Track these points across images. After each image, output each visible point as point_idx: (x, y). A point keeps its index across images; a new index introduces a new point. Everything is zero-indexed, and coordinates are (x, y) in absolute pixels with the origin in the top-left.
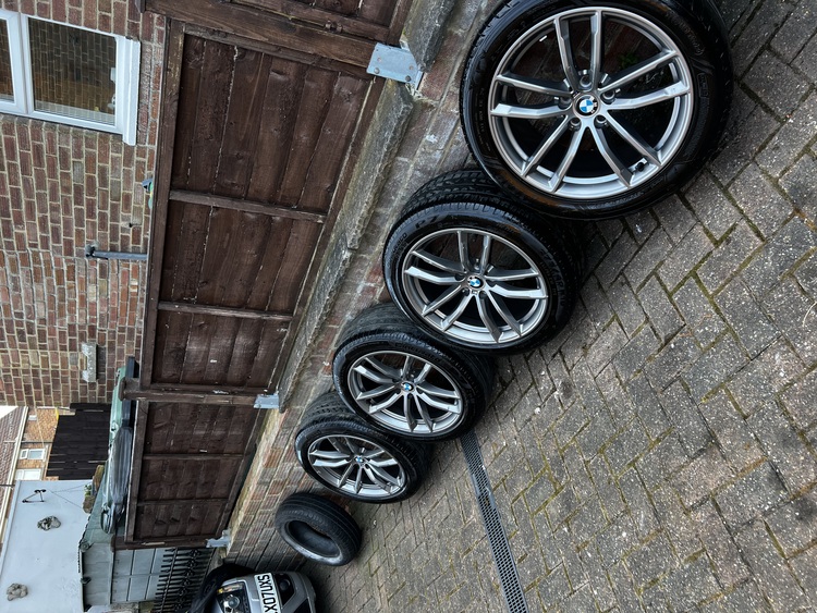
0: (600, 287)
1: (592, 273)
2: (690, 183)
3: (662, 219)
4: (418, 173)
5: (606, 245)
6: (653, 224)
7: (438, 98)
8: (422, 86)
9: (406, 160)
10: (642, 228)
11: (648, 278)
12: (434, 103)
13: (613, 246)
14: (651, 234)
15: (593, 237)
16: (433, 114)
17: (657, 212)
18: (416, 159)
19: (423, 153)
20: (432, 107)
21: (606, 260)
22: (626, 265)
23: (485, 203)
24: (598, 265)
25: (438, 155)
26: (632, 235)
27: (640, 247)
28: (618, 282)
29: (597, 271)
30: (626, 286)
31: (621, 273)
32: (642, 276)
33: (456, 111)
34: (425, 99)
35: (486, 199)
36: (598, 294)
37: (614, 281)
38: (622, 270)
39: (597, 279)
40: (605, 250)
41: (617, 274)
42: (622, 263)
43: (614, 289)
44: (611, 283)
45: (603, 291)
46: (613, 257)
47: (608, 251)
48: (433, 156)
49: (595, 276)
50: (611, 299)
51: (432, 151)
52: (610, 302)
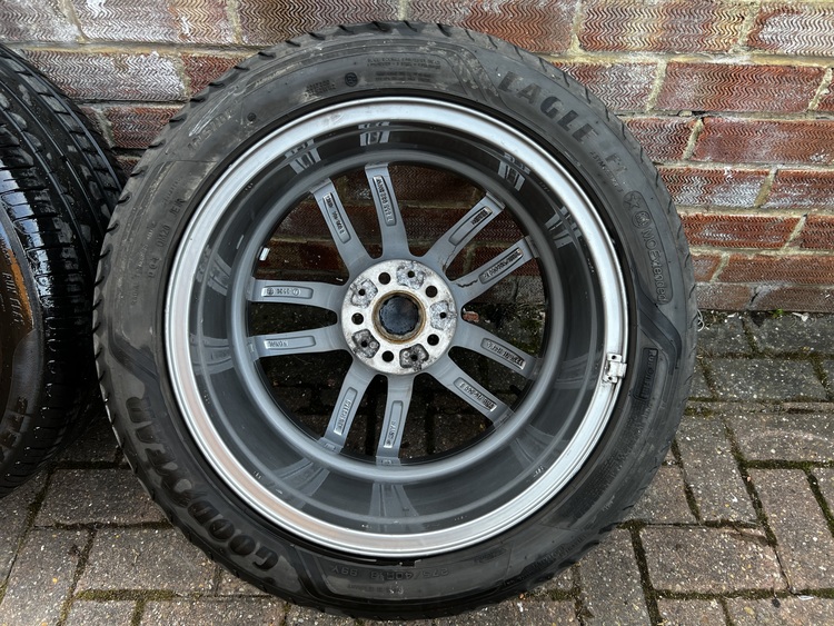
0: (36, 507)
1: (50, 468)
11: (121, 595)
21: (95, 476)
22: (114, 526)
23: (39, 214)
24: (72, 466)
25: (66, 33)
28: (69, 536)
30: (74, 561)
31: (91, 529)
32: (117, 577)
35: (50, 209)
36: (18, 514)
37: (67, 528)
38: (100, 526)
39: (46, 488)
40: (111, 458)
41: (85, 521)
42: (112, 514)
43: (51, 540)
44: (58, 525)
45: (31, 521)
46: (111, 484)
47: (115, 465)
48: (56, 22)
49: (48, 479)
50: (27, 551)
51: (65, 12)
52: (20, 556)
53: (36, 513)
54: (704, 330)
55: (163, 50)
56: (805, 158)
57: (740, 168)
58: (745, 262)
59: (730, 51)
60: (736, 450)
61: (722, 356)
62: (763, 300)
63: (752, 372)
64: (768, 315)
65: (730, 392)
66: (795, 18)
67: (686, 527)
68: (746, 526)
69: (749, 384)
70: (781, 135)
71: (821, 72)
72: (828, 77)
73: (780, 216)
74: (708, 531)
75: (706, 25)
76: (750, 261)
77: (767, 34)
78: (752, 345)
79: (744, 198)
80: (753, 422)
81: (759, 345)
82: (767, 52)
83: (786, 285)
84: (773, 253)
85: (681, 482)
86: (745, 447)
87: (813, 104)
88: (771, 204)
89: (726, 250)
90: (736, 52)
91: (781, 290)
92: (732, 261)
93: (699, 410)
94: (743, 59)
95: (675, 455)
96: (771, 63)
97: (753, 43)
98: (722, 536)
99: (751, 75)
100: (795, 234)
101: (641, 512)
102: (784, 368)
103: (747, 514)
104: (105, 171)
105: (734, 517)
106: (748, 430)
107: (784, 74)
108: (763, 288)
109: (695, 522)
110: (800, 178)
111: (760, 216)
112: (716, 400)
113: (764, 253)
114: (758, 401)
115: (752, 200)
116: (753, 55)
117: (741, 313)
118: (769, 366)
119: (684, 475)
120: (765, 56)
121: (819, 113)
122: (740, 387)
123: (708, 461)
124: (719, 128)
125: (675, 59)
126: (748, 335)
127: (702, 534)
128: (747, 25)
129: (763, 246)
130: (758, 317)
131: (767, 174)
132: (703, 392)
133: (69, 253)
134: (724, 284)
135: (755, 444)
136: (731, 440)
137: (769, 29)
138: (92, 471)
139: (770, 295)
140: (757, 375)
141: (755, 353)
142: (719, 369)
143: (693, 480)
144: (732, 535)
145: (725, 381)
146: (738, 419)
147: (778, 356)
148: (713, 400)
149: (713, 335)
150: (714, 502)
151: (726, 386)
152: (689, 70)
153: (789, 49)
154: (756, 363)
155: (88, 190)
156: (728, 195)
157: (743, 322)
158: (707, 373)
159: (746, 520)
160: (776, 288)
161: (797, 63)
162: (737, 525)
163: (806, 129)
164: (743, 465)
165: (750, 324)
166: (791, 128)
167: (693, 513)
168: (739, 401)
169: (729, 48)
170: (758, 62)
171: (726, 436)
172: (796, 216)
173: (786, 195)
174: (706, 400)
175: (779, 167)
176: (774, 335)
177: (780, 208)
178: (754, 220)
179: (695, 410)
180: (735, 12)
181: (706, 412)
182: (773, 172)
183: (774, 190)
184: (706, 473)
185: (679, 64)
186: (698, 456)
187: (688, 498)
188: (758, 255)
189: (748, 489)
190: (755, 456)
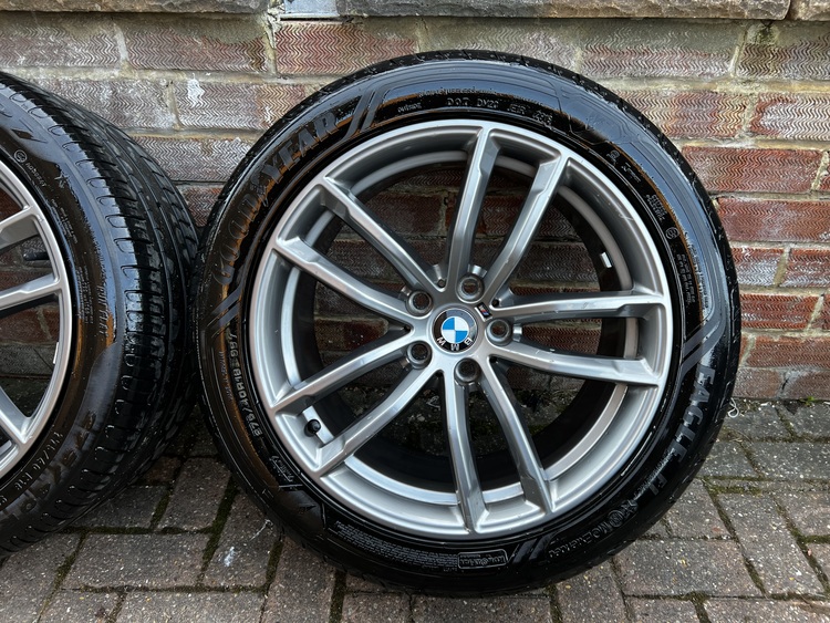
0: (65, 570)
1: (83, 532)
2: (370, 586)
3: (278, 586)
4: (106, 94)
5: (157, 518)
6: (258, 578)
7: (283, 69)
8: (295, 24)
9: (124, 55)
10: (236, 563)
12: (269, 64)
13: (164, 531)
14: (237, 589)
15: (155, 483)
16: (244, 73)
17: (282, 568)
18: (136, 76)
19: (156, 84)
20: (260, 62)
21: (128, 541)
22: (145, 589)
23: (135, 238)
24: (106, 531)
25: (165, 120)
26: (209, 553)
27: (199, 589)
28: (97, 599)
29: (92, 539)
31: (122, 592)
33: (270, 117)
34: (270, 43)
35: (145, 236)
36: (46, 577)
37: (95, 590)
38: (130, 589)
39: (77, 551)
40: (146, 524)
41: (116, 584)
42: (144, 577)
43: (79, 602)
44: (87, 587)
45: (59, 583)
46: (144, 549)
47: (149, 531)
48: (158, 111)
49: (80, 543)
50: (52, 612)
51: (168, 103)
52: (44, 617)
53: (65, 576)
54: (739, 417)
55: (245, 137)
56: (815, 238)
57: (756, 246)
58: (772, 344)
59: (736, 136)
60: (791, 525)
61: (762, 440)
62: (794, 386)
63: (794, 454)
64: (801, 403)
65: (776, 472)
66: (789, 107)
67: (753, 600)
68: (814, 598)
69: (794, 465)
70: (790, 214)
71: (818, 156)
72: (825, 160)
73: (799, 295)
74: (776, 604)
75: (713, 114)
76: (776, 343)
77: (767, 120)
78: (789, 430)
79: (763, 276)
80: (803, 500)
81: (797, 431)
82: (769, 138)
83: (814, 371)
84: (797, 335)
85: (740, 556)
86: (800, 524)
87: (816, 185)
88: (789, 282)
89: (751, 332)
90: (741, 137)
91: (810, 376)
92: (759, 343)
93: (747, 488)
94: (748, 144)
95: (729, 530)
96: (773, 147)
97: (756, 129)
98: (792, 608)
99: (757, 157)
100: (815, 314)
101: (702, 584)
102: (825, 451)
103: (813, 587)
104: (188, 225)
105: (800, 590)
106: (800, 508)
107: (786, 158)
108: (793, 374)
109: (761, 595)
110: (812, 256)
111: (780, 294)
112: (762, 480)
113: (788, 334)
114: (805, 480)
115: (771, 278)
116: (757, 140)
117: (774, 403)
118: (810, 450)
119: (741, 549)
120: (767, 141)
121: (822, 193)
122: (785, 467)
123: (765, 536)
124: (733, 207)
125: (688, 144)
126: (784, 422)
127: (770, 606)
128: (749, 114)
129: (786, 327)
130: (791, 405)
131: (782, 252)
132: (748, 472)
133: (156, 277)
134: (754, 369)
135: (811, 520)
136: (785, 516)
137: (769, 117)
138: (126, 536)
139: (800, 381)
140: (800, 457)
141: (793, 438)
142: (761, 452)
143: (751, 554)
144: (802, 607)
145: (768, 463)
146: (788, 497)
147: (818, 440)
148: (760, 479)
149: (750, 421)
150: (777, 575)
151: (770, 467)
152: (702, 154)
153: (787, 134)
154: (797, 446)
155: (174, 233)
156: (748, 273)
157: (777, 410)
158: (749, 455)
159: (814, 592)
160: (805, 374)
161: (796, 147)
162: (804, 597)
163: (812, 208)
164: (802, 541)
165: (784, 411)
166: (798, 207)
167: (757, 586)
168: (787, 480)
169: (735, 133)
170: (761, 147)
171: (779, 513)
172: (814, 295)
173: (803, 274)
174: (752, 479)
175: (792, 246)
176: (809, 421)
177: (799, 287)
178: (776, 299)
179: (743, 488)
180: (738, 102)
181: (754, 491)
182: (787, 250)
183: (790, 268)
184: (765, 548)
185: (693, 148)
186: (753, 531)
187: (750, 571)
188: (783, 337)
189: (810, 563)
190: (811, 531)
